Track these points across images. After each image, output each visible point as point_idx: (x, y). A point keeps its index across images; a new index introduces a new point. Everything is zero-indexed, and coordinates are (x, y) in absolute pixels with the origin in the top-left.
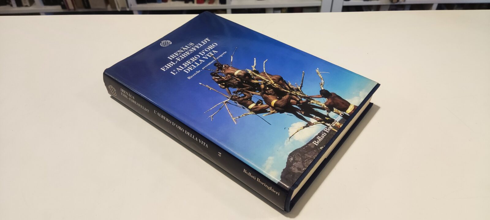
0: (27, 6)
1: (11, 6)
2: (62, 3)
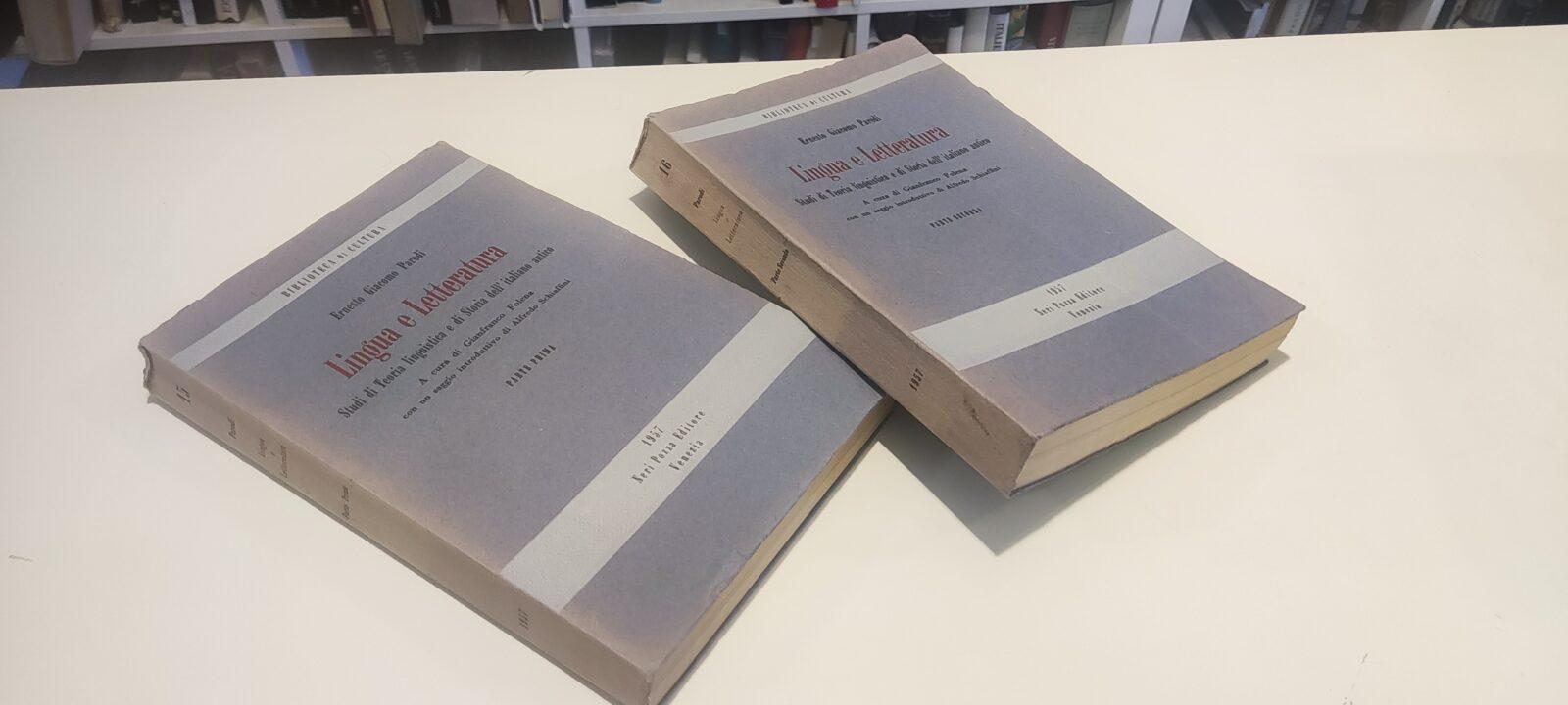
0: (230, 20)
1: (179, 20)
2: (355, 8)
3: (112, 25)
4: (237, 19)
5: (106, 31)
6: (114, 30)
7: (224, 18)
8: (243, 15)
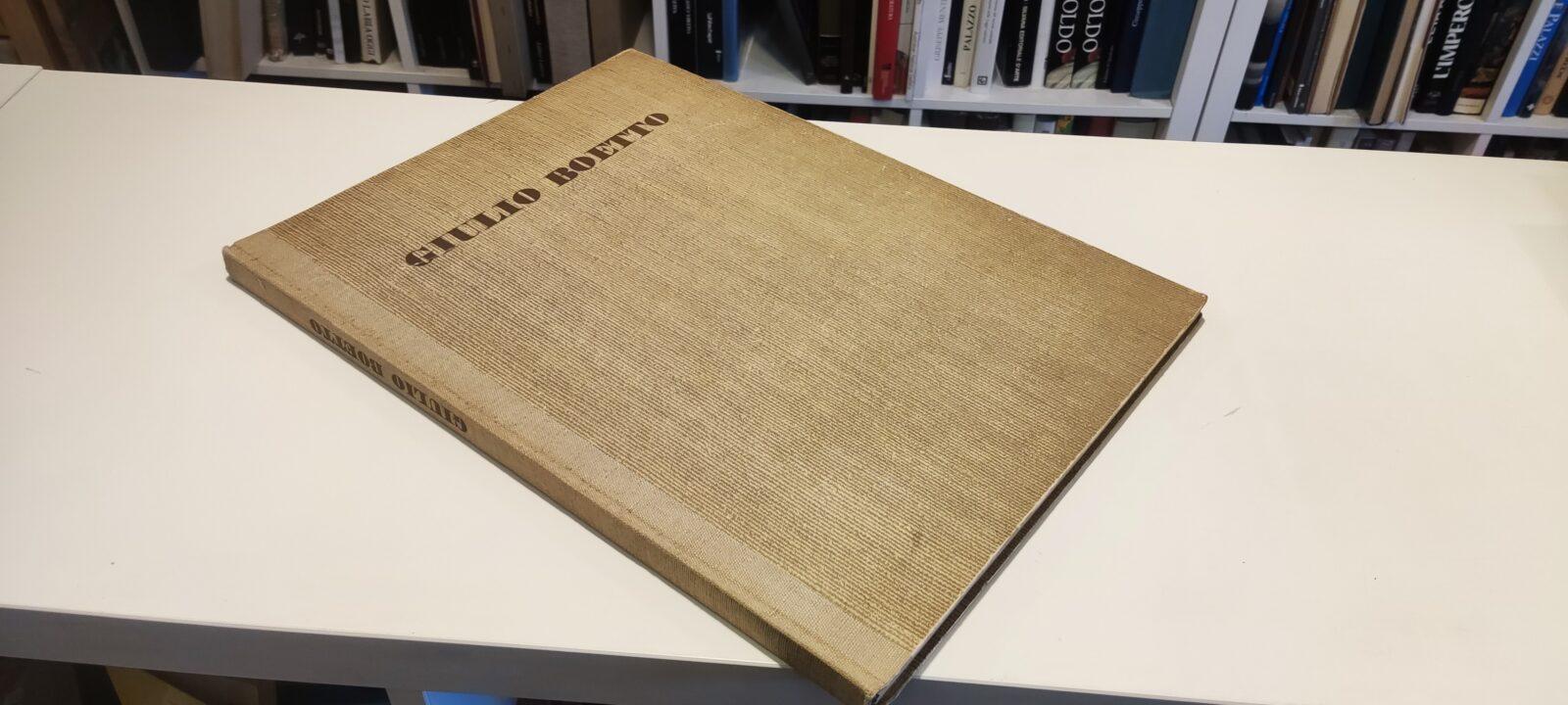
0: (373, 62)
1: (331, 57)
2: (475, 62)
3: (277, 55)
4: (378, 60)
5: (271, 59)
6: (278, 60)
7: (369, 59)
8: (384, 59)
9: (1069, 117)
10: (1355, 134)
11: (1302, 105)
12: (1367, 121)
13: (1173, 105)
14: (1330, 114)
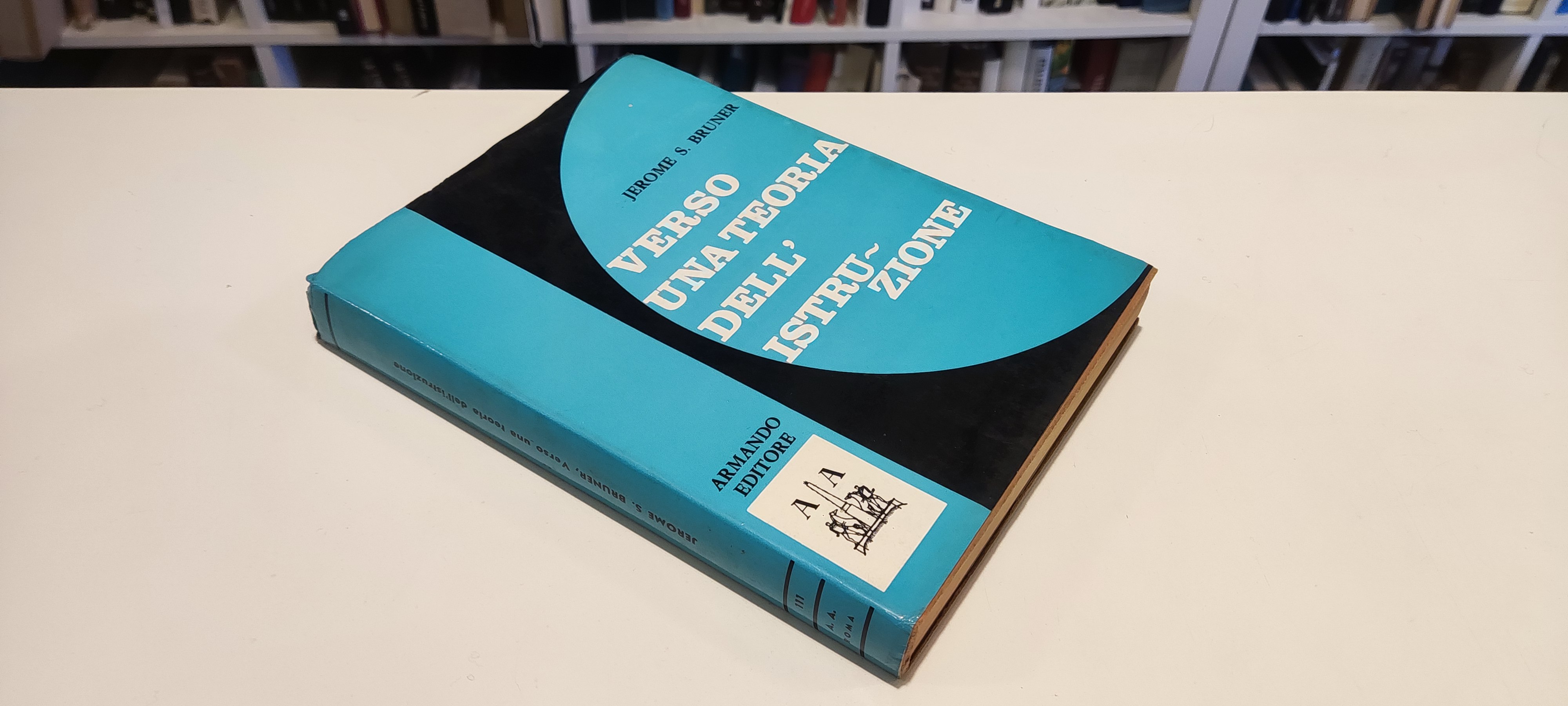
3: (85, 22)
4: (215, 21)
5: (78, 28)
6: (87, 27)
7: (201, 20)
9: (1068, 41)
10: (1385, 43)
11: (1339, 12)
12: (1412, 26)
13: (1194, 20)
14: (1365, 20)
